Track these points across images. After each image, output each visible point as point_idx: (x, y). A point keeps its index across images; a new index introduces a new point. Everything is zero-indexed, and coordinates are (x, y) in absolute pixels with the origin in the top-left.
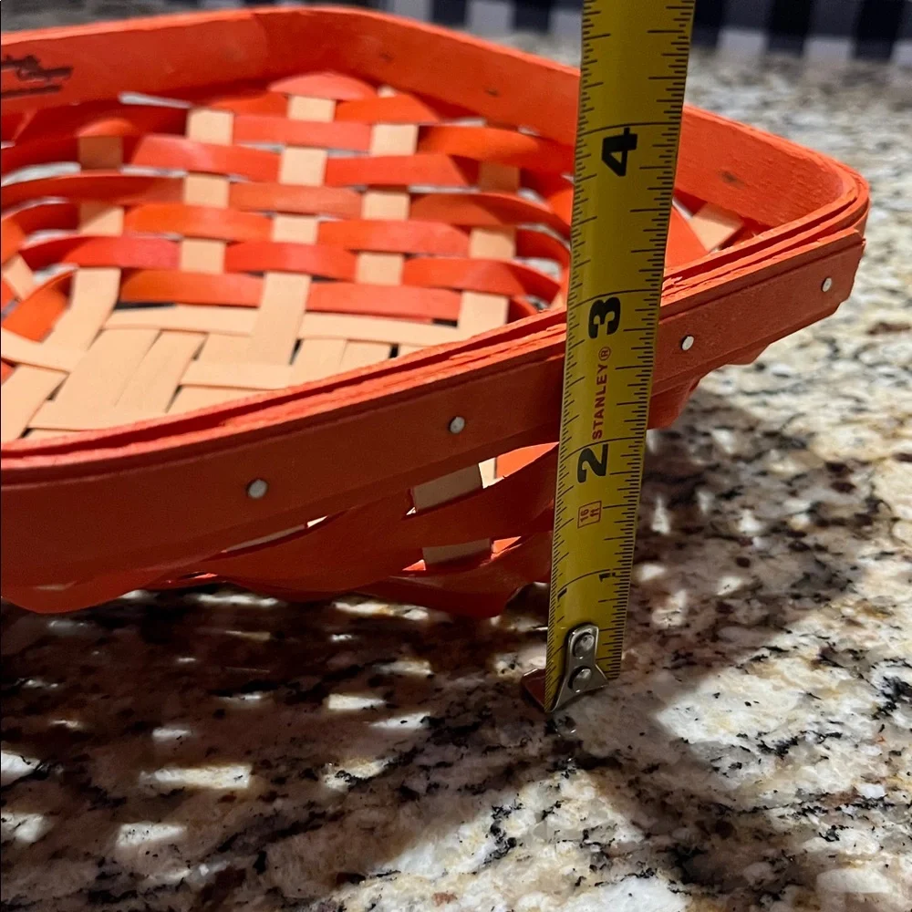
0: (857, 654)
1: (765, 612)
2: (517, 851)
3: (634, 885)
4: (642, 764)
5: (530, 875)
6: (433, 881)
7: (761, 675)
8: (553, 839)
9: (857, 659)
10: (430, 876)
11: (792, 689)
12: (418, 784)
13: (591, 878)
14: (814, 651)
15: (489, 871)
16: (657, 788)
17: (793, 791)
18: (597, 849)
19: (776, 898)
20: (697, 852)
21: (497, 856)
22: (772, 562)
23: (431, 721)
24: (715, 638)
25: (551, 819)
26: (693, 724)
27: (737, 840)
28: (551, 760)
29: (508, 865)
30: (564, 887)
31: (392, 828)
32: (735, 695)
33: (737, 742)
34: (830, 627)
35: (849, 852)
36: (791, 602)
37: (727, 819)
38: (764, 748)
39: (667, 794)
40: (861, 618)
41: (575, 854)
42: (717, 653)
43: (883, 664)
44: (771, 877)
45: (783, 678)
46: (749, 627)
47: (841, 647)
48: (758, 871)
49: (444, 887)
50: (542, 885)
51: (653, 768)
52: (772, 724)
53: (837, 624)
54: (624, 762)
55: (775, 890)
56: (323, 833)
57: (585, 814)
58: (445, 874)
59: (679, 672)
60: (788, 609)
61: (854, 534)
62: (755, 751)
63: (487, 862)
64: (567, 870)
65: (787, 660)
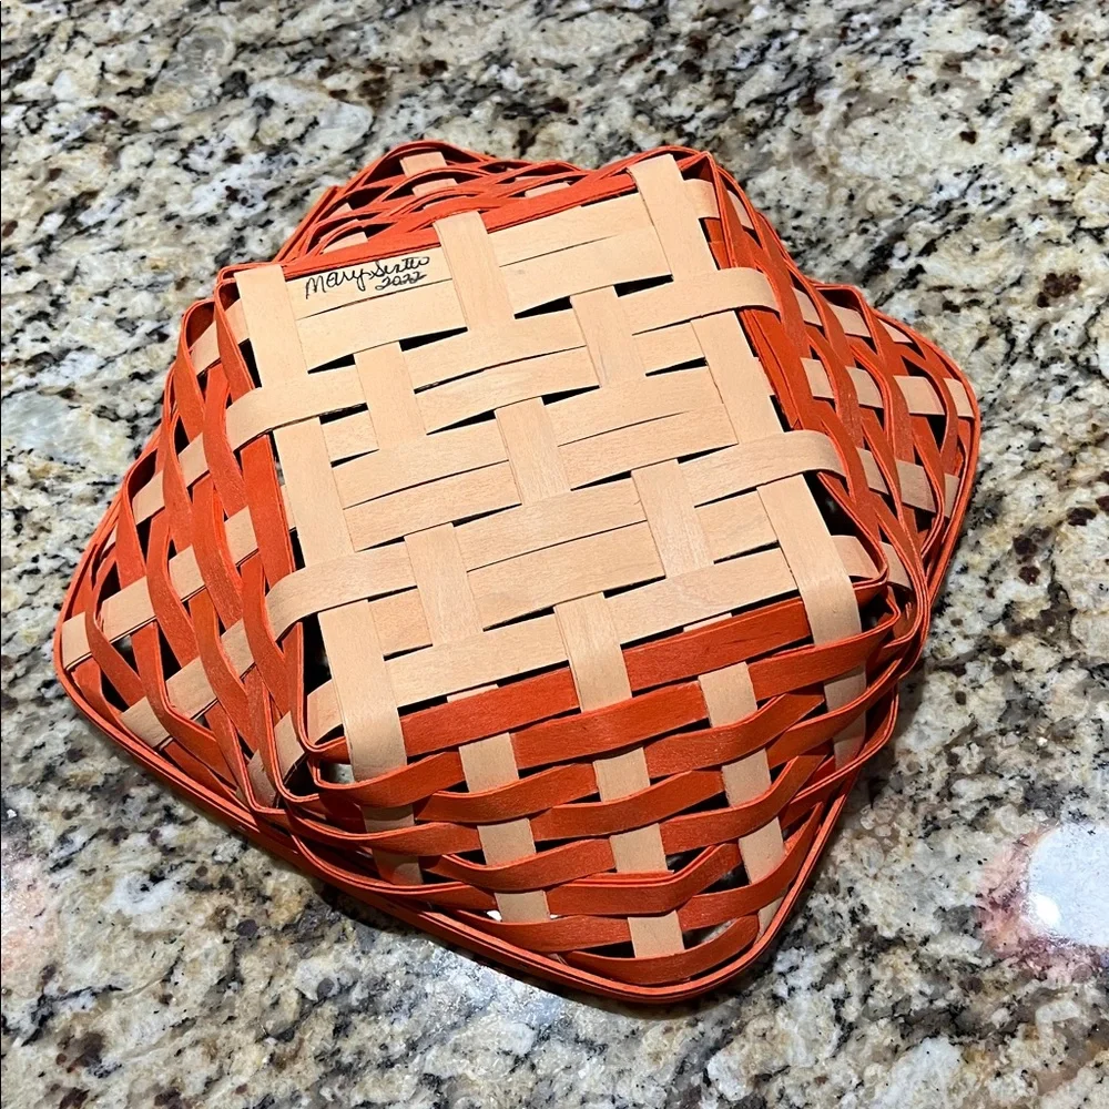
0: (1051, 789)
1: (983, 757)
2: (856, 1032)
3: (928, 1044)
4: (918, 939)
5: (867, 1051)
6: (811, 1069)
7: (987, 830)
8: (874, 1020)
9: (1050, 796)
10: (808, 1065)
11: (1007, 840)
12: (782, 991)
13: (903, 1045)
14: (1017, 796)
15: (843, 1053)
16: (930, 957)
17: (1014, 940)
18: (902, 1020)
19: (1013, 1036)
20: (963, 1008)
21: (844, 1040)
22: (981, 692)
24: (951, 796)
25: (870, 1001)
26: (946, 893)
27: (986, 993)
28: (859, 948)
29: (852, 1045)
30: (889, 1055)
31: (775, 1032)
32: (970, 856)
33: (976, 902)
34: (1029, 764)
35: (1054, 988)
36: (999, 738)
37: (978, 976)
38: (994, 904)
39: (939, 961)
40: (1052, 748)
41: (889, 1027)
42: (953, 812)
43: (1068, 797)
44: (1008, 1019)
45: (1002, 830)
46: (972, 777)
47: (1039, 785)
48: (1000, 1017)
49: (819, 1073)
50: (878, 1057)
51: (926, 941)
52: (997, 879)
53: (1034, 759)
54: (907, 939)
55: (1011, 1030)
56: (735, 1045)
57: (890, 992)
58: (817, 1061)
59: (929, 840)
60: (998, 749)
61: (1038, 640)
62: (988, 908)
63: (839, 1046)
64: (887, 1042)
65: (1002, 809)
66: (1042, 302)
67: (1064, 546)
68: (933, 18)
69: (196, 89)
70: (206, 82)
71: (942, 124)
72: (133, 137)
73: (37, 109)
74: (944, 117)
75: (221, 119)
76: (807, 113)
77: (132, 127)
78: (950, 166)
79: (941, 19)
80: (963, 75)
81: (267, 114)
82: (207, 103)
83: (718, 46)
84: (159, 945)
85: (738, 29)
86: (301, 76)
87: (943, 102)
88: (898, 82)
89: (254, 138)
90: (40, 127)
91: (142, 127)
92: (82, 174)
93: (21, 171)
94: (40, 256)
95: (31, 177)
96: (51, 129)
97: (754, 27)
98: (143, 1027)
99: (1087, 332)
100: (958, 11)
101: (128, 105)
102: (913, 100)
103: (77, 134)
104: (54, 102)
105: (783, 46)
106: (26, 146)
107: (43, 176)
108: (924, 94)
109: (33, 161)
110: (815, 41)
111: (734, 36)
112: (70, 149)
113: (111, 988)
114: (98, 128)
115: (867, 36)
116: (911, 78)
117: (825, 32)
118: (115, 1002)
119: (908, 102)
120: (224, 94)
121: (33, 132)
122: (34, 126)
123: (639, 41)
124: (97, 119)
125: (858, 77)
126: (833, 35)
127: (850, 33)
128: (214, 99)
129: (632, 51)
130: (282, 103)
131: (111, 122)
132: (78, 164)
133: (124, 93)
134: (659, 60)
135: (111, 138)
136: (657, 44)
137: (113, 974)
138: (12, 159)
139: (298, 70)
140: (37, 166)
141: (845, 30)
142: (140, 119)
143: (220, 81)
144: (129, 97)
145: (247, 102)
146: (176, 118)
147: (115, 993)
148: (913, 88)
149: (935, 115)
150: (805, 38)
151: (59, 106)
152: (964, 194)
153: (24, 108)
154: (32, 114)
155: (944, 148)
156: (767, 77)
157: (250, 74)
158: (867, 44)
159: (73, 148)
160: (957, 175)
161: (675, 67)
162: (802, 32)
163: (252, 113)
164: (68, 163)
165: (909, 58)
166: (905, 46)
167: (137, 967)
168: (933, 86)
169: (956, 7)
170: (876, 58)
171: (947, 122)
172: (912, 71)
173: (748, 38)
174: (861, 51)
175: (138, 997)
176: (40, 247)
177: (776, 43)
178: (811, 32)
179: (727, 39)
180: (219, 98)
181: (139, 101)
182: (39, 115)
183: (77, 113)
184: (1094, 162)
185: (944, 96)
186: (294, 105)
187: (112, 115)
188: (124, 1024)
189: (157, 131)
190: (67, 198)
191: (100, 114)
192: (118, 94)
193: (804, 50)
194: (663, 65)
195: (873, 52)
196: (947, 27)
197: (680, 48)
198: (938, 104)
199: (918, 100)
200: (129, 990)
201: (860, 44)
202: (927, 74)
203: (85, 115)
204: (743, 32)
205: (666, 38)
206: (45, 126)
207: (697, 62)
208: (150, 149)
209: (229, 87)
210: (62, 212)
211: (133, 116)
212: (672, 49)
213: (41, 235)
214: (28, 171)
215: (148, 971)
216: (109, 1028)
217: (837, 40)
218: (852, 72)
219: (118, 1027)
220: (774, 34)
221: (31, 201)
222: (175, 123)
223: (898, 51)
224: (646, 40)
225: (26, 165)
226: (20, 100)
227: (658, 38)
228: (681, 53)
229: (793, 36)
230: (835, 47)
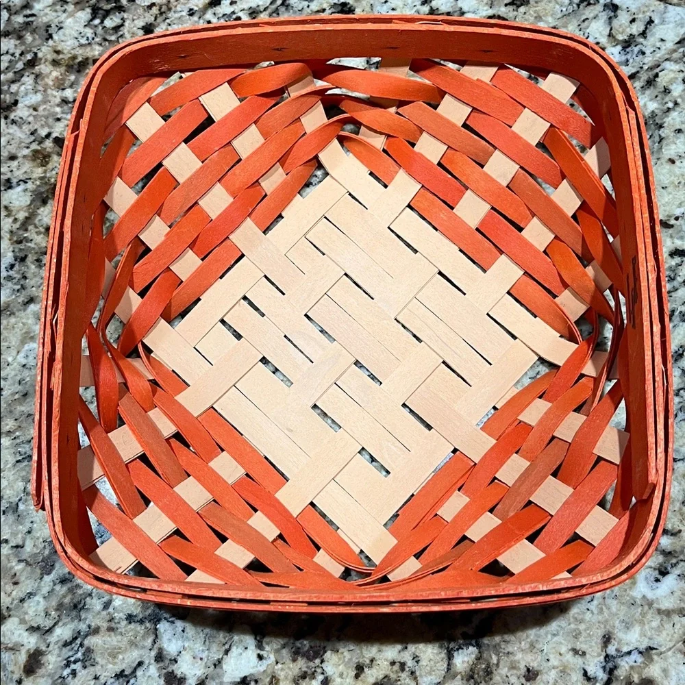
75: (584, 21)
81: (616, 16)
82: (570, 9)
84: (676, 618)
89: (610, 35)
98: (678, 674)
101: (515, 13)
104: (462, 12)
113: (651, 648)
118: (655, 657)
128: (575, 5)
130: (625, 7)
137: (650, 639)
144: (515, 7)
145: (599, 7)
147: (654, 651)
163: (604, 16)
167: (664, 633)
175: (670, 653)
180: (578, 5)
181: (522, 9)
186: (633, 9)
188: (665, 671)
192: (506, 5)
200: (663, 649)
215: (672, 636)
216: (656, 675)
219: (662, 675)
226: (436, 12)
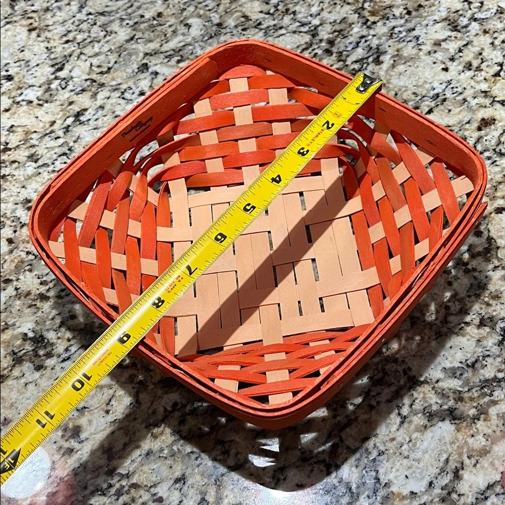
0: (491, 319)
1: (460, 306)
2: (407, 420)
3: (440, 424)
4: (434, 381)
5: (412, 427)
6: (388, 435)
7: (463, 336)
8: (416, 414)
9: (491, 321)
10: (386, 433)
11: (473, 339)
12: (374, 403)
13: (429, 424)
14: (477, 321)
15: (401, 429)
16: (439, 388)
17: (478, 381)
18: (428, 414)
19: (479, 420)
20: (455, 409)
21: (402, 423)
22: (459, 281)
23: (370, 378)
24: (447, 322)
25: (413, 406)
26: (446, 361)
27: (466, 402)
28: (408, 385)
29: (406, 425)
30: (423, 429)
31: (371, 420)
32: (457, 346)
33: (460, 365)
34: (481, 309)
35: (496, 400)
36: (468, 299)
37: (462, 395)
38: (468, 366)
39: (444, 390)
40: (491, 302)
41: (422, 417)
42: (448, 329)
43: (499, 322)
44: (476, 413)
45: (470, 336)
46: (456, 315)
47: (486, 317)
48: (473, 412)
49: (392, 436)
50: (417, 430)
51: (437, 381)
52: (469, 355)
53: (483, 306)
54: (429, 381)
55: (477, 417)
56: (354, 426)
57: (422, 403)
58: (390, 432)
59: (438, 340)
60: (467, 303)
61: (483, 259)
62: (465, 367)
63: (400, 425)
64: (422, 423)
65: (470, 327)
66: (479, 129)
67: (493, 222)
68: (428, 27)
69: (128, 70)
70: (132, 68)
71: (434, 65)
72: (102, 89)
73: (65, 81)
74: (434, 63)
75: (138, 80)
76: (377, 65)
77: (102, 85)
78: (438, 81)
79: (432, 27)
80: (442, 47)
81: (156, 78)
82: (132, 75)
83: (339, 43)
84: (105, 390)
85: (347, 36)
86: (170, 63)
87: (434, 57)
88: (415, 51)
89: (151, 86)
90: (66, 87)
91: (106, 85)
92: (82, 103)
93: (58, 103)
94: (64, 133)
95: (62, 105)
96: (70, 87)
97: (354, 35)
98: (98, 423)
99: (499, 139)
100: (439, 24)
101: (101, 77)
102: (421, 57)
103: (81, 89)
104: (72, 78)
105: (366, 41)
106: (60, 94)
107: (66, 105)
108: (426, 55)
109: (62, 99)
110: (380, 38)
111: (346, 39)
112: (77, 94)
113: (85, 408)
114: (88, 86)
115: (401, 36)
116: (420, 50)
117: (383, 35)
118: (86, 413)
119: (419, 58)
120: (139, 71)
121: (63, 89)
122: (63, 87)
123: (306, 43)
124: (88, 83)
125: (398, 51)
126: (387, 36)
127: (394, 35)
128: (135, 74)
129: (304, 47)
130: (162, 73)
131: (94, 84)
132: (81, 99)
133: (99, 73)
134: (315, 49)
135: (93, 89)
136: (314, 44)
137: (86, 402)
138: (55, 99)
139: (168, 61)
140: (65, 101)
141: (392, 34)
142: (105, 82)
143: (137, 67)
144: (102, 75)
145: (148, 74)
146: (120, 81)
147: (87, 409)
148: (421, 53)
149: (431, 62)
150: (375, 38)
151: (74, 79)
152: (444, 90)
153: (60, 81)
154: (63, 83)
155: (435, 74)
156: (360, 53)
157: (149, 64)
158: (401, 38)
159: (79, 94)
160: (441, 84)
161: (321, 51)
162: (374, 36)
163: (150, 78)
164: (76, 99)
165: (419, 42)
166: (417, 38)
167: (96, 399)
168: (429, 52)
169: (438, 23)
170: (405, 43)
171: (436, 65)
172: (420, 47)
173: (351, 39)
174: (399, 41)
175: (96, 411)
176: (65, 130)
177: (363, 40)
178: (378, 36)
179: (343, 40)
180: (137, 73)
181: (105, 75)
182: (66, 83)
183: (81, 81)
184: (500, 76)
185: (434, 55)
186: (167, 74)
187: (95, 81)
188: (90, 421)
189: (112, 86)
190: (76, 112)
191: (90, 81)
192: (97, 74)
193: (375, 42)
194: (316, 51)
195: (404, 41)
196: (435, 30)
197: (323, 44)
198: (432, 58)
199: (423, 57)
200: (93, 408)
201: (398, 38)
202: (426, 48)
203: (84, 82)
204: (349, 37)
205: (318, 41)
206: (68, 87)
207: (330, 49)
208: (109, 92)
209: (141, 69)
210: (74, 117)
211: (103, 81)
212: (320, 45)
213: (65, 125)
214: (61, 103)
215: (100, 401)
216: (84, 423)
217: (389, 38)
218: (395, 49)
219: (88, 423)
220: (363, 37)
221: (61, 113)
222: (119, 83)
223: (414, 40)
224: (309, 42)
225: (60, 101)
226: (58, 78)
227: (314, 42)
228: (324, 46)
229: (370, 37)
230: (388, 40)
